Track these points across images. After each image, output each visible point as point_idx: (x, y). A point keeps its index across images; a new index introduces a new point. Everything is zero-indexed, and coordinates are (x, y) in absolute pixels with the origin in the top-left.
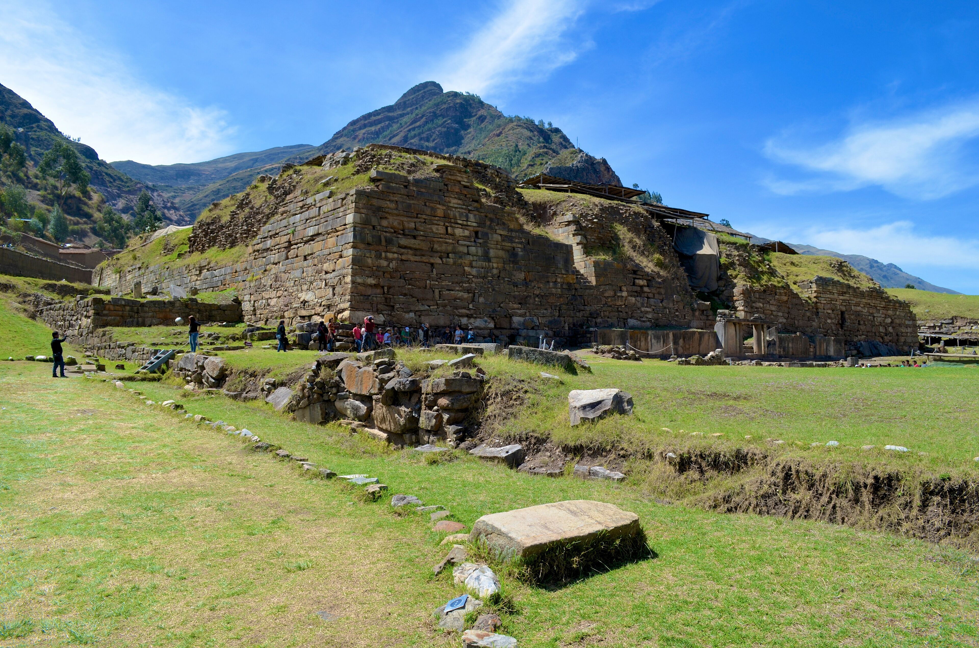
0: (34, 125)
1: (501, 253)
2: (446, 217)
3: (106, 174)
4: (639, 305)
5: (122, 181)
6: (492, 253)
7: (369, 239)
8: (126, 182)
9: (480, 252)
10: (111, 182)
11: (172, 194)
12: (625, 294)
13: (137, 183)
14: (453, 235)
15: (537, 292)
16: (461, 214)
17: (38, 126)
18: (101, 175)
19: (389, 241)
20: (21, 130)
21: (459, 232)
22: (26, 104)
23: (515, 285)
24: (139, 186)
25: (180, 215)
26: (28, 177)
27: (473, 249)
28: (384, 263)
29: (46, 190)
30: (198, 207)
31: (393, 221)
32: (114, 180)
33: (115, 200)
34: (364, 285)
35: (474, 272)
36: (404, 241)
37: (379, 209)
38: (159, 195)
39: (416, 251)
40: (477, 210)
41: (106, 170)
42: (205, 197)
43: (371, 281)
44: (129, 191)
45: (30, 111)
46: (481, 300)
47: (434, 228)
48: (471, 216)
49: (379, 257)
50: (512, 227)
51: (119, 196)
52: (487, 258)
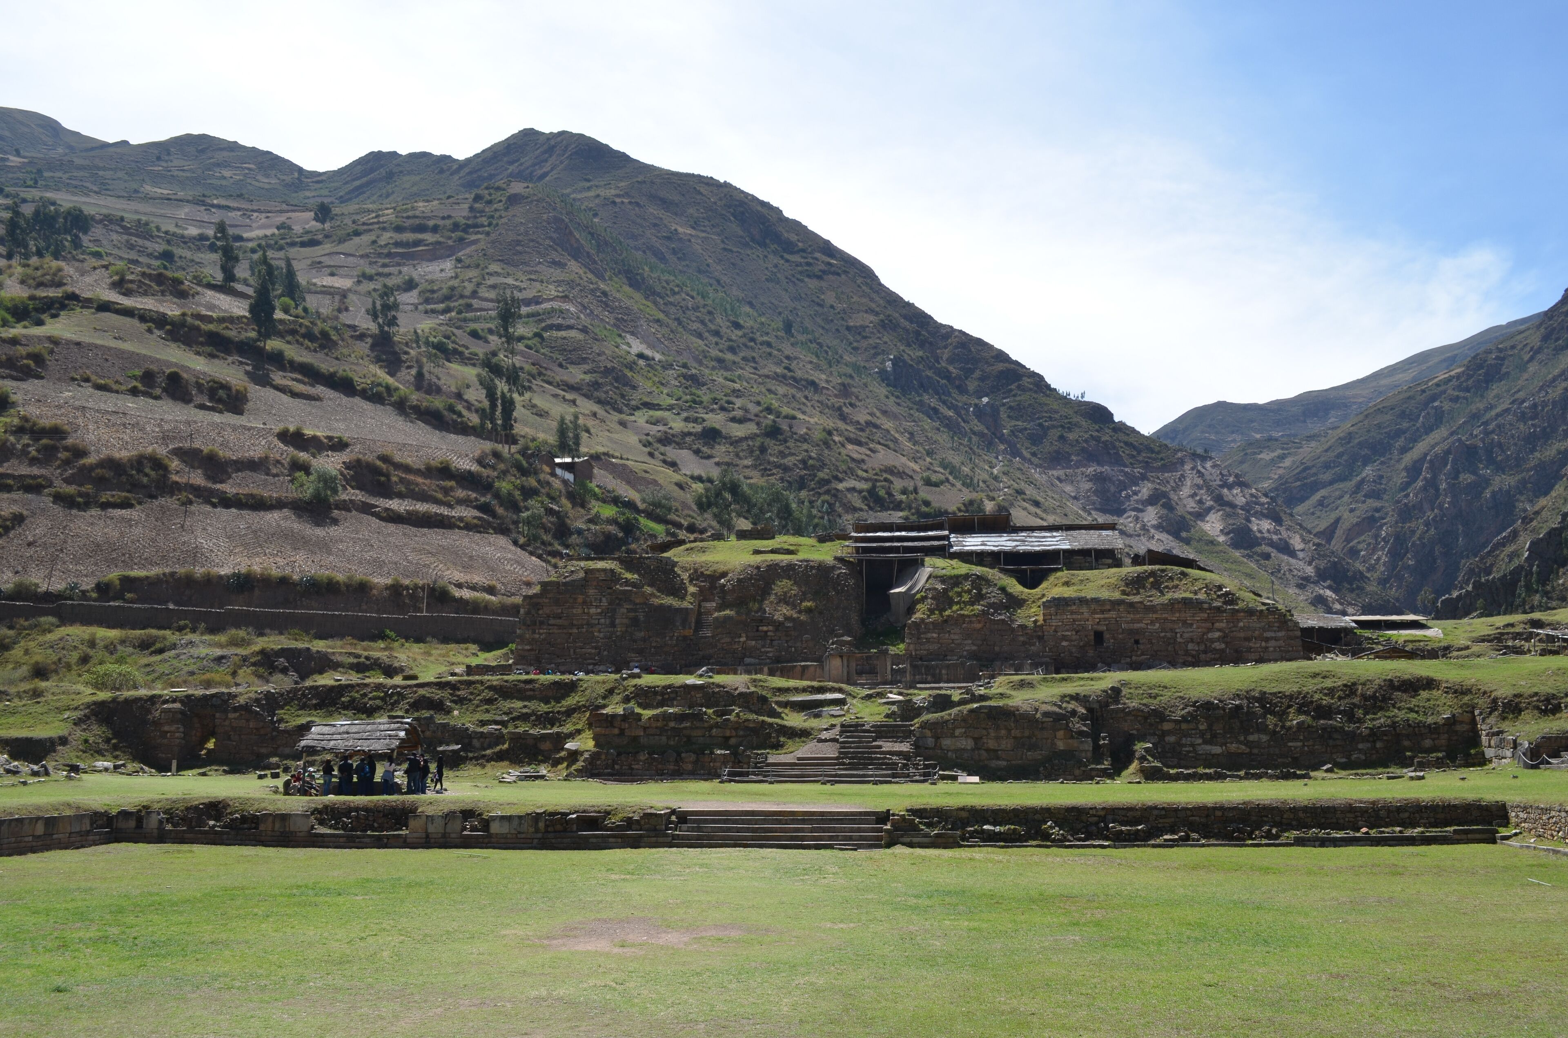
0: (1013, 387)
1: (626, 621)
2: (584, 602)
3: (1126, 443)
4: (759, 646)
5: (1153, 451)
6: (617, 621)
7: (529, 622)
8: (1159, 453)
9: (608, 621)
10: (1133, 457)
11: (1279, 452)
12: (743, 639)
13: (1176, 451)
14: (588, 613)
15: (654, 644)
16: (596, 599)
17: (1019, 387)
18: (1114, 447)
19: (542, 623)
20: (985, 400)
21: (593, 611)
22: (1001, 356)
23: (635, 641)
24: (1179, 455)
25: (1252, 495)
26: (890, 494)
27: (602, 621)
28: (537, 636)
29: (910, 508)
30: (1314, 470)
31: (547, 610)
32: (1139, 453)
33: (1137, 485)
34: (523, 650)
35: (602, 635)
36: (552, 621)
37: (538, 604)
38: (1214, 466)
39: (560, 627)
40: (609, 594)
41: (1125, 438)
42: (1326, 451)
43: (528, 647)
44: (1164, 465)
45: (1007, 365)
46: (605, 653)
47: (574, 611)
48: (604, 599)
49: (534, 632)
50: (638, 601)
51: (1144, 477)
52: (613, 625)
